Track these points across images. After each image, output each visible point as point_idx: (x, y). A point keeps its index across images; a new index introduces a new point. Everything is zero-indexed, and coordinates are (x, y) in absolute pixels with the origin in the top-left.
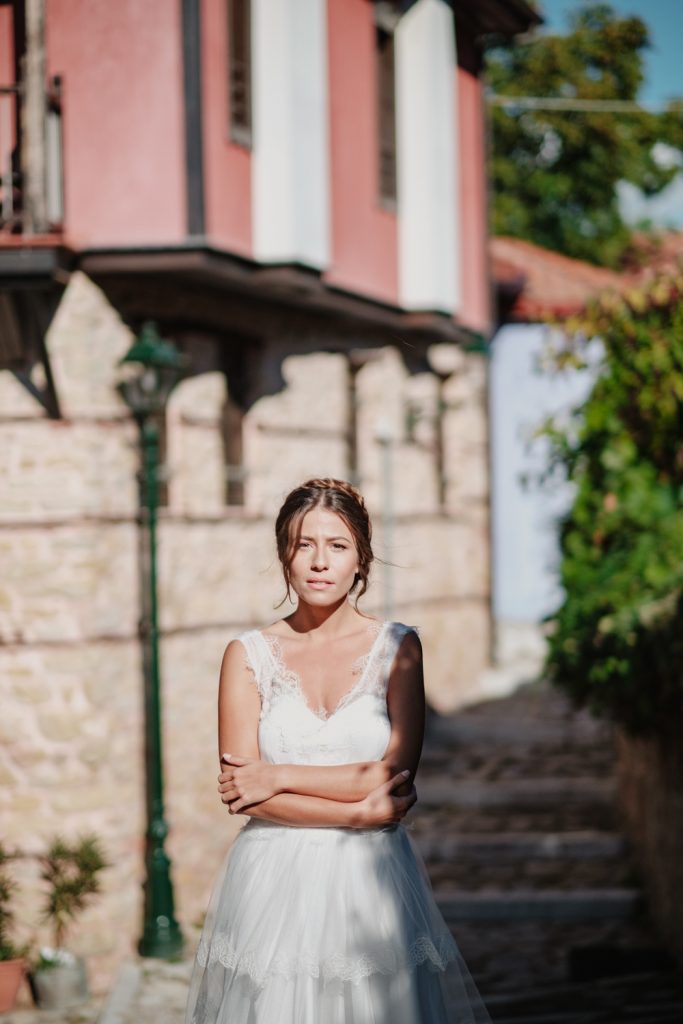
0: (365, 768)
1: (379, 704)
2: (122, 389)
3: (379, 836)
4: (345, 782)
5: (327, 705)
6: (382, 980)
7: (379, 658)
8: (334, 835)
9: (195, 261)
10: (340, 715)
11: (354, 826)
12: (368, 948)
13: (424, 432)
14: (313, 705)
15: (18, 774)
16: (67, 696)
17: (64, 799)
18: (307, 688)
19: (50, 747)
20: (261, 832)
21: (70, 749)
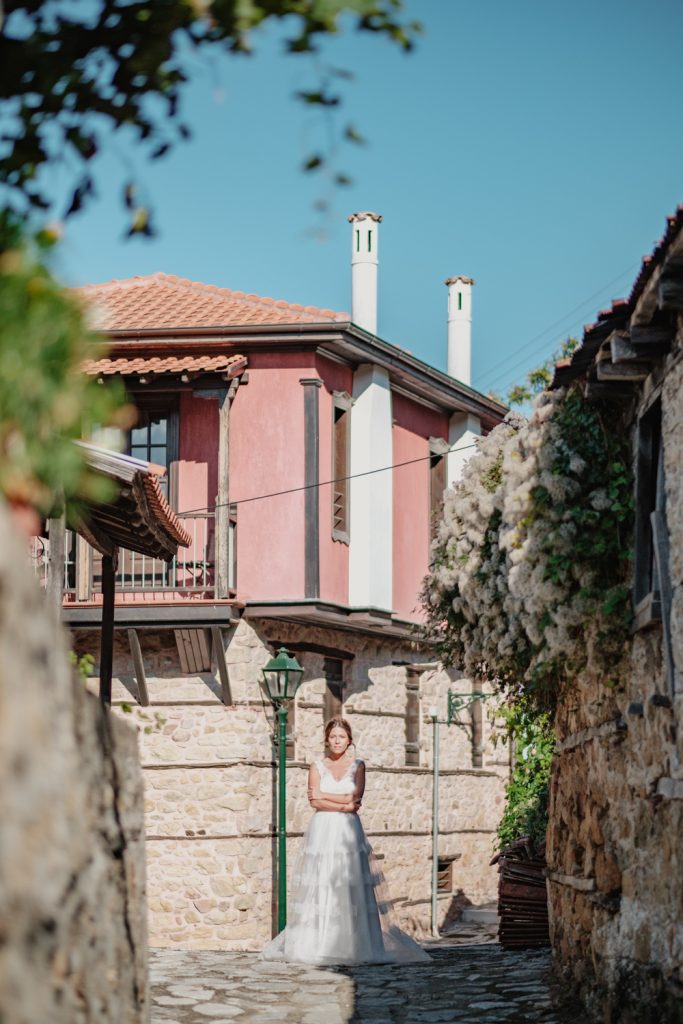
0: (346, 795)
1: (352, 779)
2: (265, 685)
3: (350, 815)
4: (341, 799)
5: (338, 778)
6: (351, 854)
7: (353, 768)
8: (337, 813)
9: (312, 611)
10: (342, 781)
11: (342, 810)
12: (346, 843)
13: (463, 715)
14: (335, 778)
15: (200, 916)
16: (229, 869)
17: (226, 930)
18: (333, 774)
19: (219, 900)
20: (320, 813)
21: (231, 901)
